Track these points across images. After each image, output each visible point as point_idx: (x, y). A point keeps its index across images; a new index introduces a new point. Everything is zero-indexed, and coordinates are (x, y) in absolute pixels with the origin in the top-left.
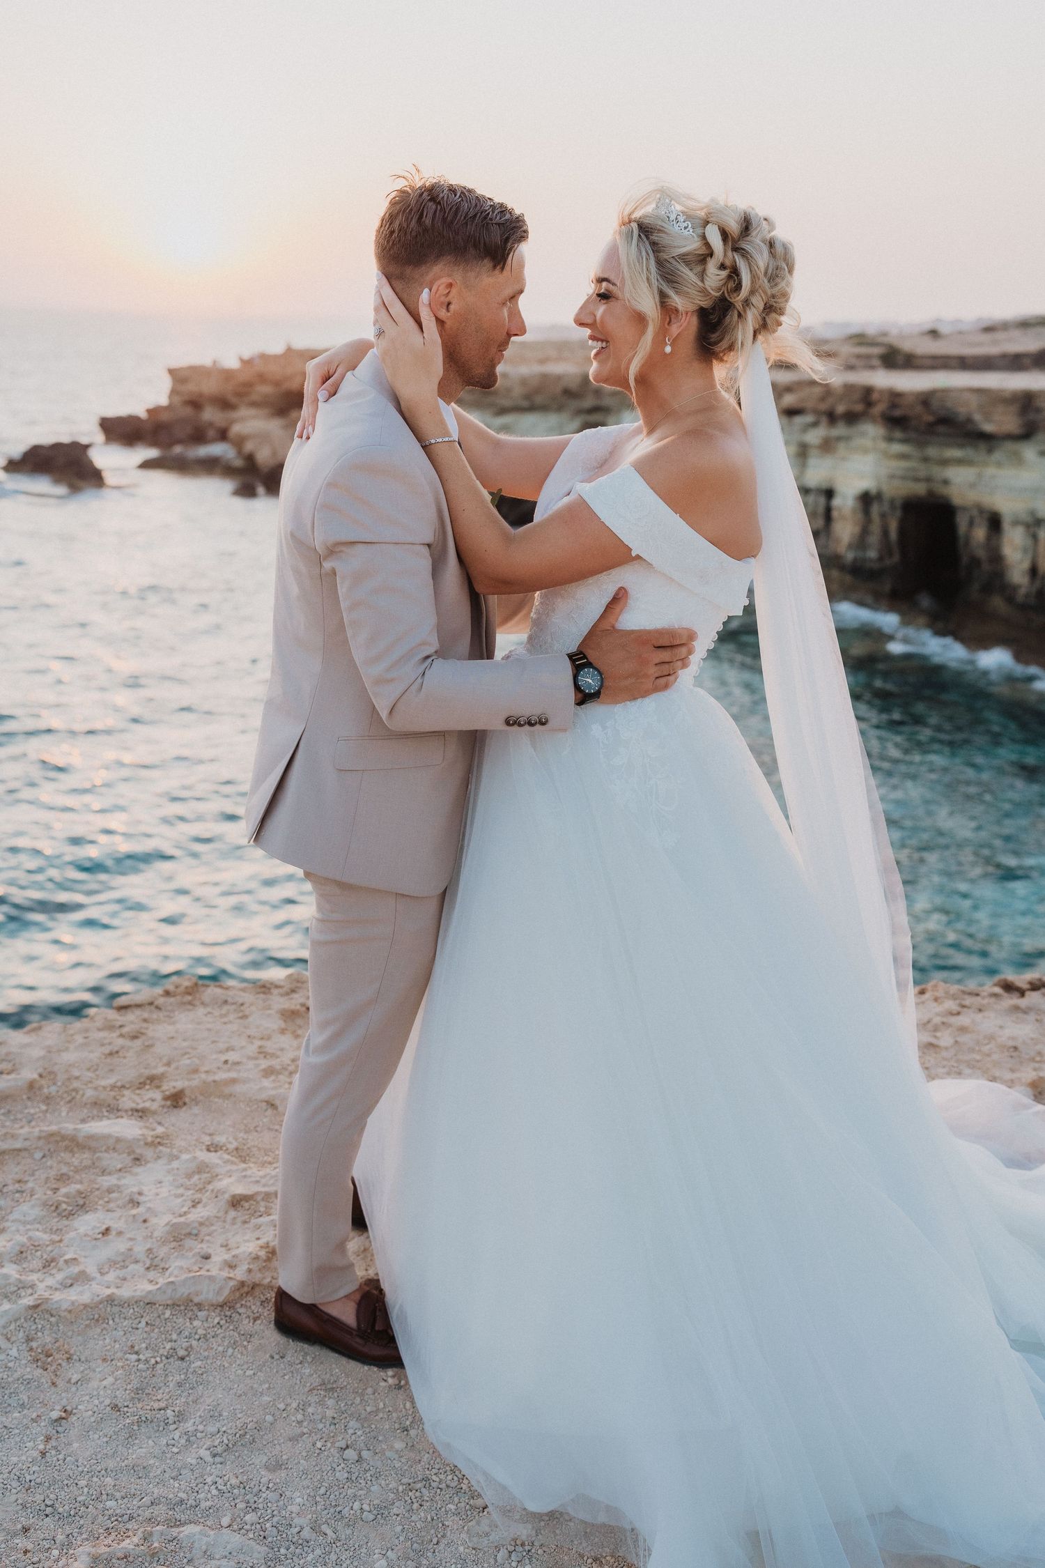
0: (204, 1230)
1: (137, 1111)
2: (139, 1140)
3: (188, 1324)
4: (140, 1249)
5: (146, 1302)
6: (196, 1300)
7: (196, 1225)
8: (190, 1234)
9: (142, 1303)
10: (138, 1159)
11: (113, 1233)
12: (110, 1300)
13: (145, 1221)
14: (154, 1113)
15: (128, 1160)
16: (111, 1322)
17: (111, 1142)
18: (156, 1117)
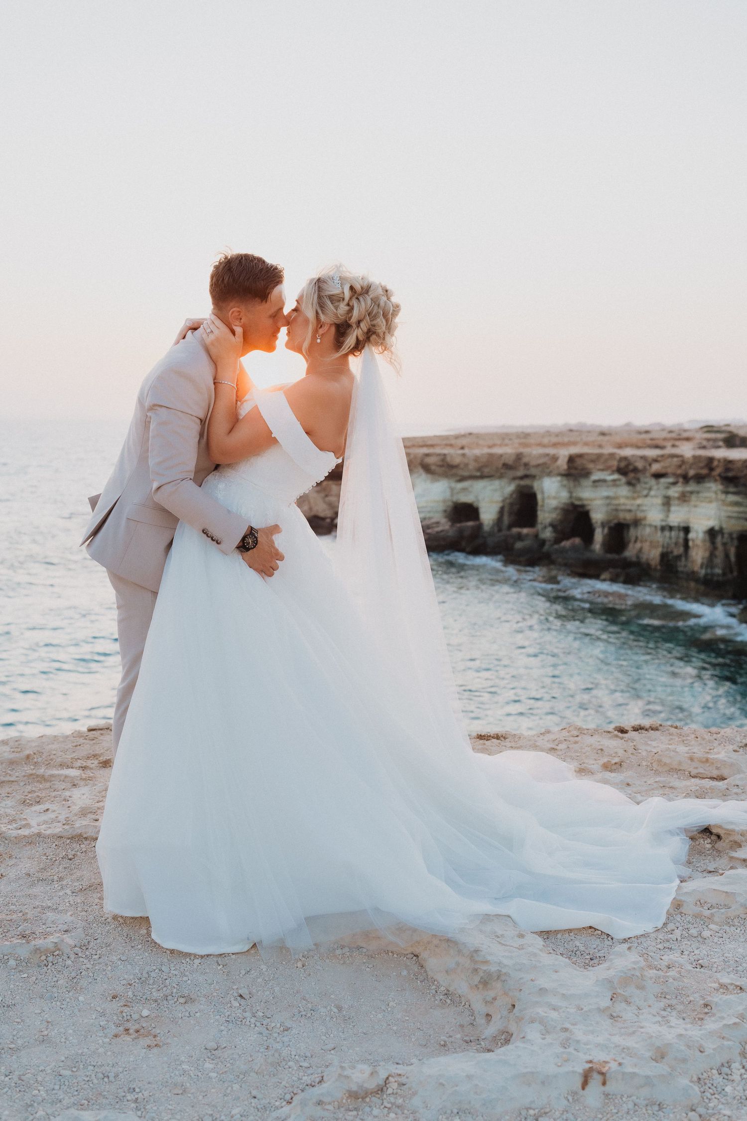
0: (99, 811)
1: (82, 767)
2: (77, 777)
3: (78, 846)
4: (62, 818)
5: (58, 836)
6: (85, 836)
7: (96, 808)
8: (91, 812)
9: (55, 837)
10: (74, 785)
11: (50, 811)
12: (39, 835)
13: (69, 807)
14: (91, 769)
15: (69, 785)
16: (37, 844)
17: (62, 778)
18: (92, 771)
